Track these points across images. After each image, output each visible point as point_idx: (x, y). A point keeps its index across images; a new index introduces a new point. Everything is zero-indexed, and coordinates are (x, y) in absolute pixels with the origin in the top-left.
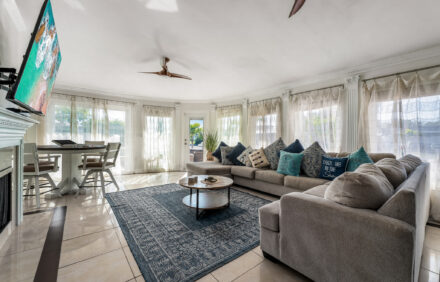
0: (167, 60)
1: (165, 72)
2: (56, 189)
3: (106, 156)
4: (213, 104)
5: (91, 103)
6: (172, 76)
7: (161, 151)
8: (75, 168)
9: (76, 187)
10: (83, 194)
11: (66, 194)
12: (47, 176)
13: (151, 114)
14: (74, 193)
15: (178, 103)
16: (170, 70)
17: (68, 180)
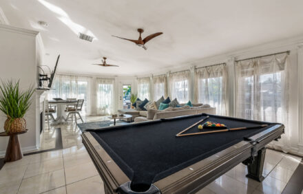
0: (105, 58)
1: (104, 65)
2: (55, 121)
3: (77, 106)
4: (136, 76)
5: (69, 78)
6: (108, 65)
7: (107, 103)
8: (63, 112)
9: (63, 121)
10: (67, 124)
11: (59, 124)
12: (51, 115)
13: (101, 82)
14: (63, 123)
15: (116, 76)
16: (107, 63)
17: (60, 117)
